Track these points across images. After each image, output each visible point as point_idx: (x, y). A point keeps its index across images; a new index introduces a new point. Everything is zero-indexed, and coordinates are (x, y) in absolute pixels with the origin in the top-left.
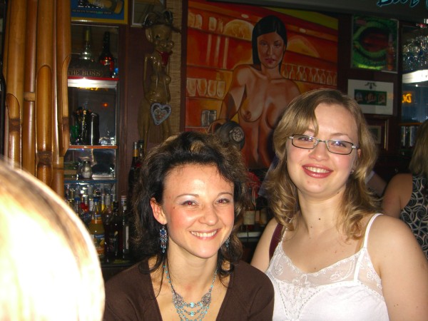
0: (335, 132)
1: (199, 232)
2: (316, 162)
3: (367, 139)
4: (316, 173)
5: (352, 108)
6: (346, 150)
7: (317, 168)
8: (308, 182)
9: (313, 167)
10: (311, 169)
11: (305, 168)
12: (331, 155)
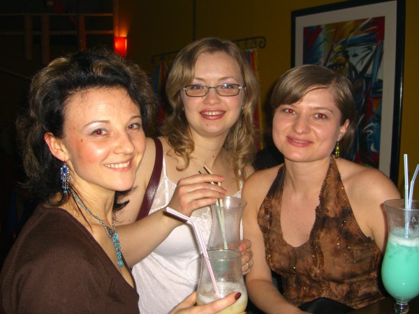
0: (221, 76)
1: (114, 164)
2: (210, 107)
3: (249, 78)
4: (212, 116)
5: (232, 53)
6: (235, 91)
7: (212, 111)
8: (207, 125)
9: (209, 111)
10: (207, 113)
11: (203, 114)
12: (222, 98)
